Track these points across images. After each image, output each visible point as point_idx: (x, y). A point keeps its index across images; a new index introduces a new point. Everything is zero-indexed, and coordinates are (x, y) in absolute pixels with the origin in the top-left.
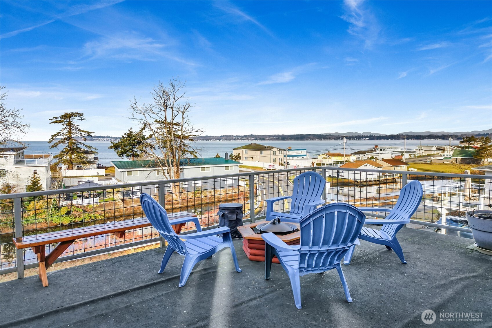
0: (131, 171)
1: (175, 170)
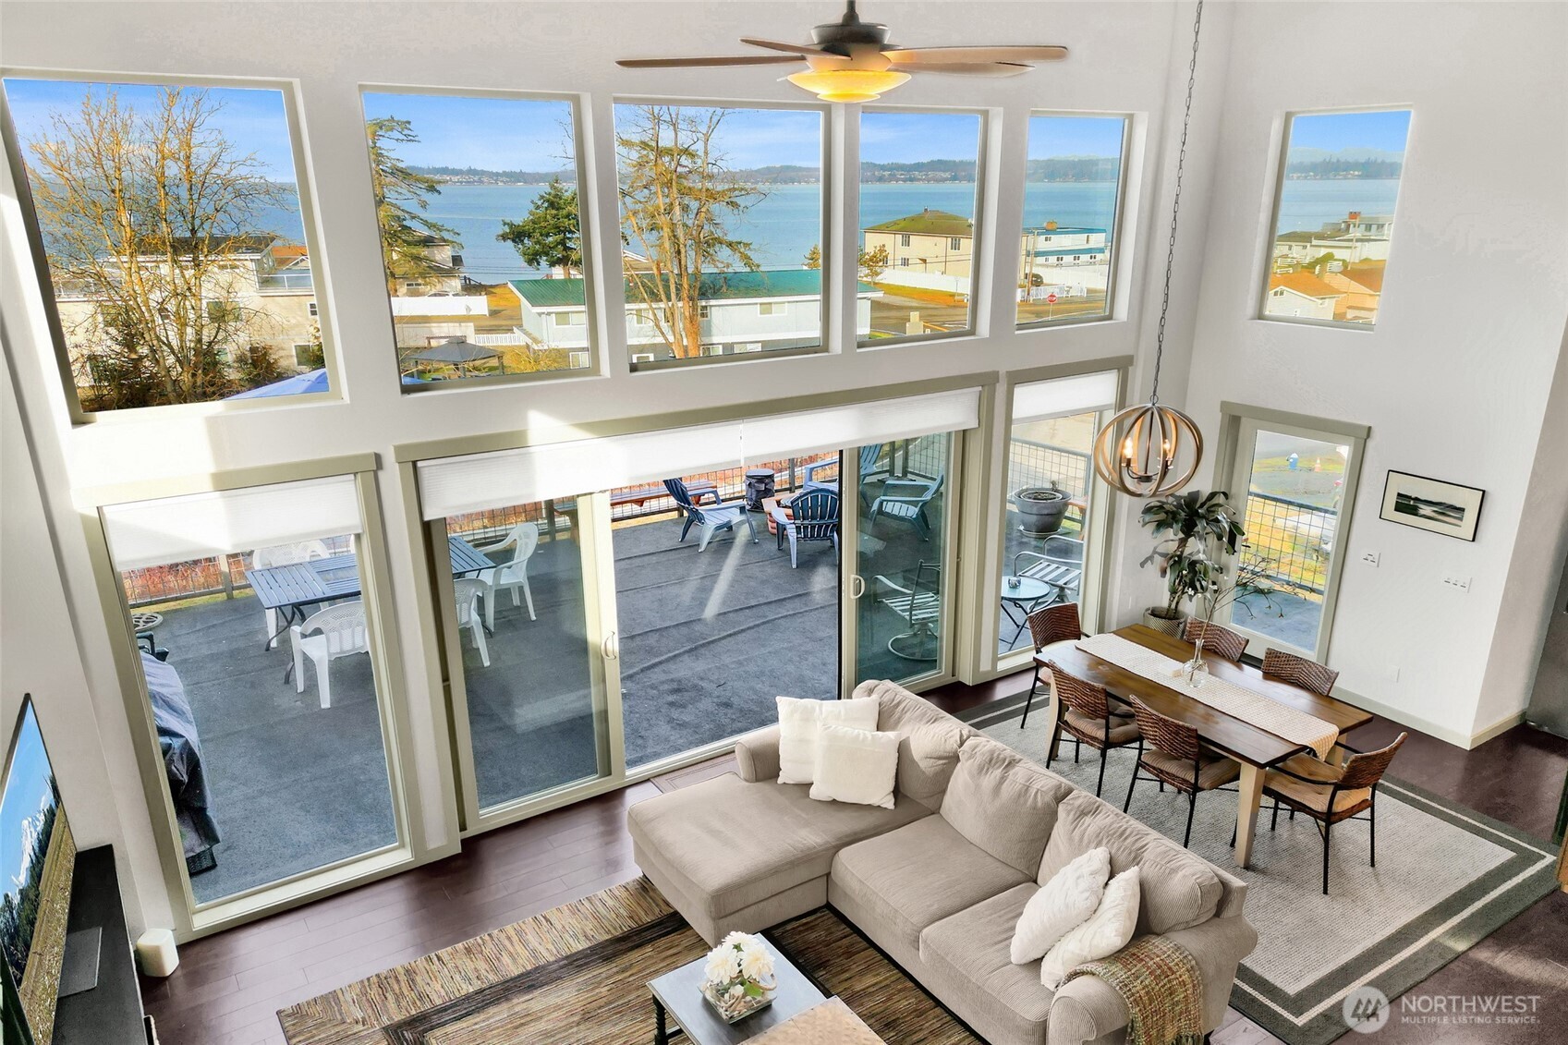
0: (568, 313)
1: (687, 314)
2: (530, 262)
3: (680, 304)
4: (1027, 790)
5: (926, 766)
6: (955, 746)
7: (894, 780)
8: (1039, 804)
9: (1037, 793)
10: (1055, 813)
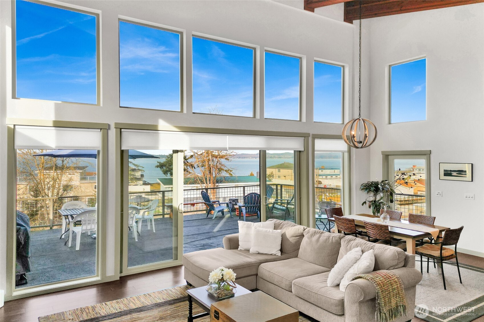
2: (164, 174)
3: (210, 185)
4: (329, 238)
5: (292, 240)
6: (302, 231)
7: (280, 246)
8: (334, 241)
9: (332, 238)
10: (340, 244)
